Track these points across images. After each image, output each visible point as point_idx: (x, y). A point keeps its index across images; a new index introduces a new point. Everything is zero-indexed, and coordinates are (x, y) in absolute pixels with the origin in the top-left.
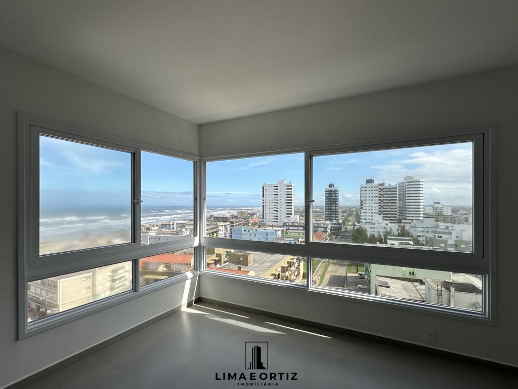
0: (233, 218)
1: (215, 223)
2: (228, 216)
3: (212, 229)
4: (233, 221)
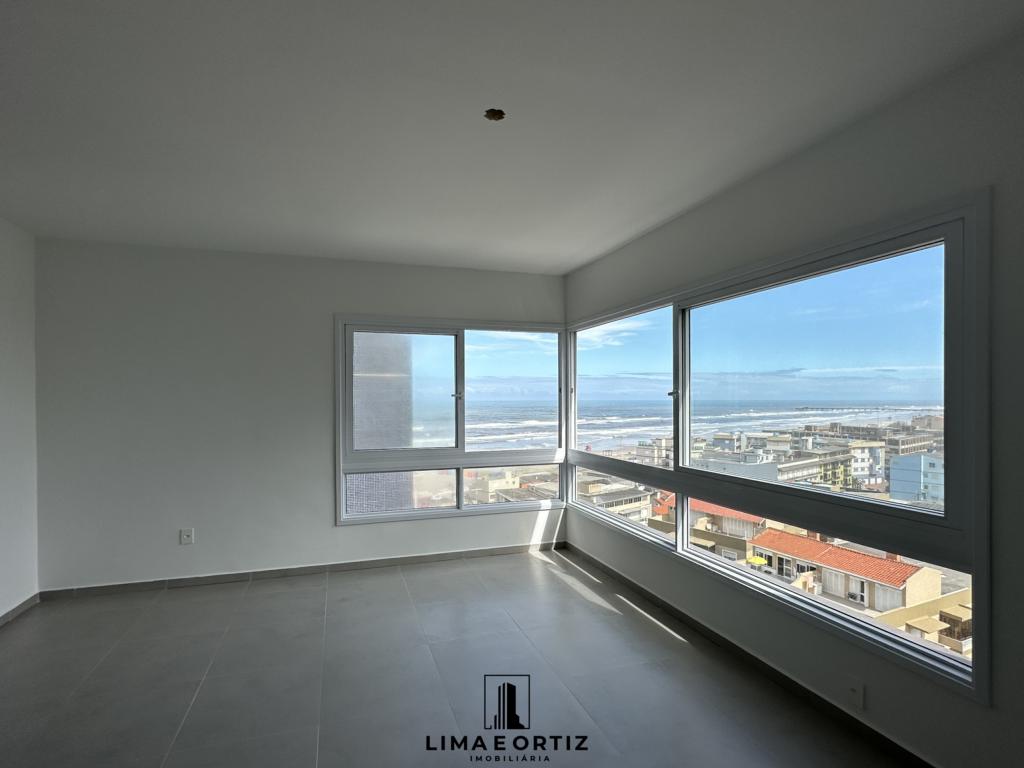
0: (896, 432)
1: (842, 441)
2: (883, 425)
3: (833, 454)
4: (897, 437)
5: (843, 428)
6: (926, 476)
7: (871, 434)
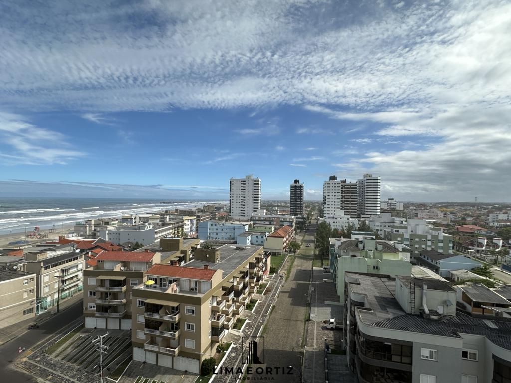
0: (199, 212)
1: (181, 217)
3: (177, 223)
4: (199, 215)
5: (180, 211)
6: (210, 230)
7: (190, 213)
